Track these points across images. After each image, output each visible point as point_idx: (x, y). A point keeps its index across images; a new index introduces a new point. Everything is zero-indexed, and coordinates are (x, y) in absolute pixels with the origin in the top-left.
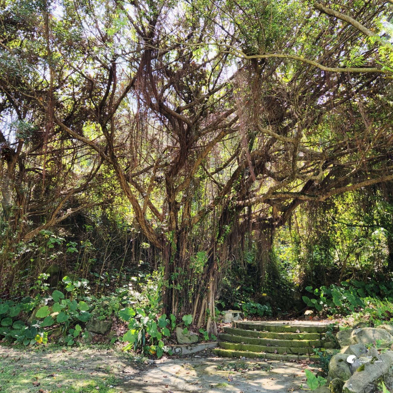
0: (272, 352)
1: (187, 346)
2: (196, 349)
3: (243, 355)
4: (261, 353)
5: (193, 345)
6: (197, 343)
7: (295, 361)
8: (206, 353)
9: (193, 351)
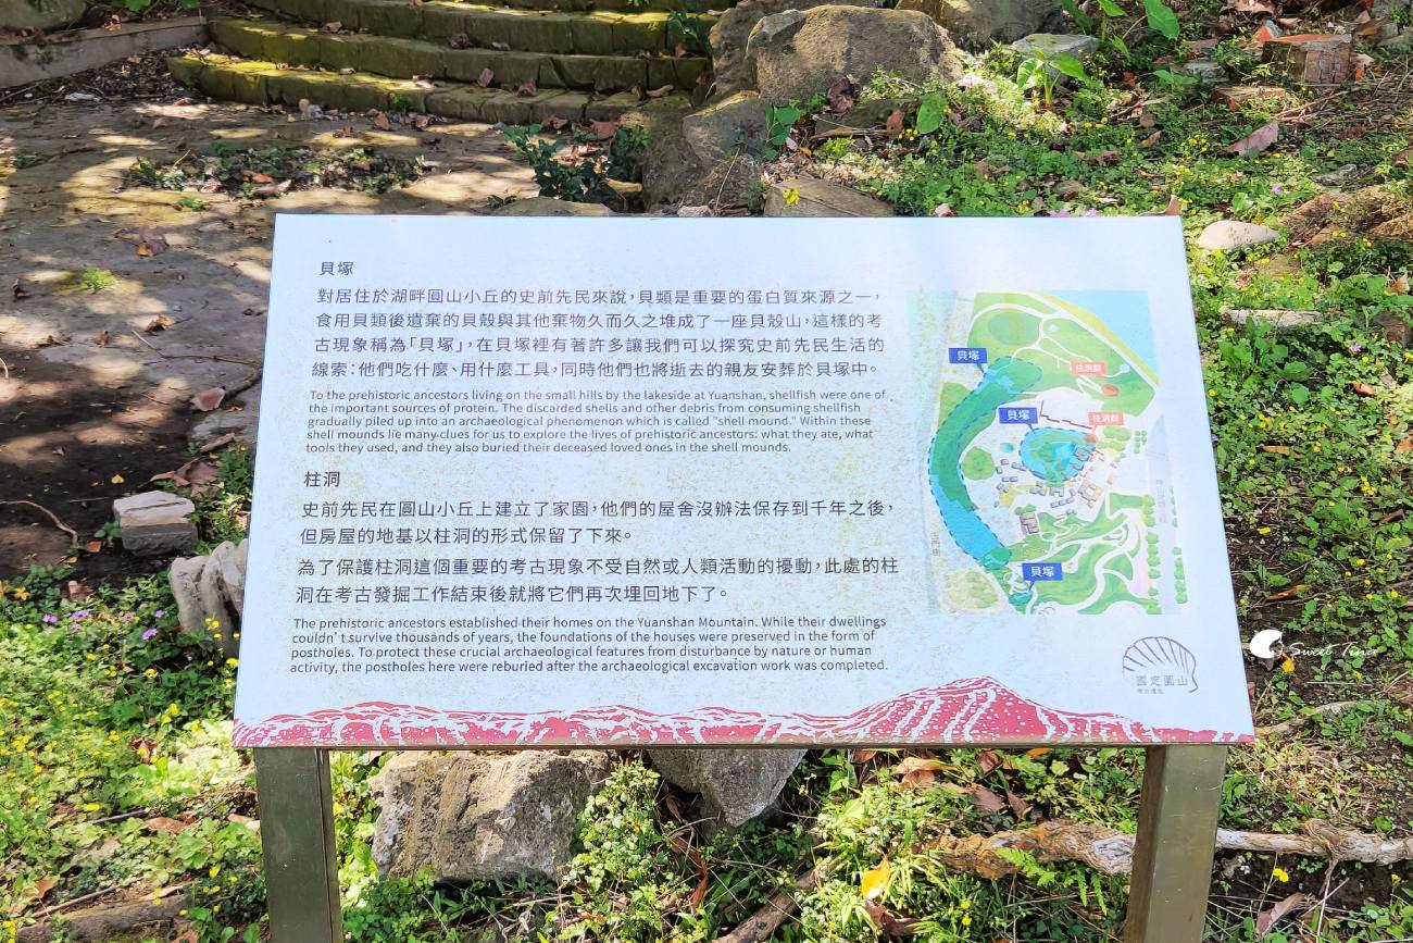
0: (468, 76)
1: (16, 41)
2: (70, 61)
3: (314, 93)
4: (408, 86)
5: (53, 37)
6: (78, 25)
7: (566, 128)
8: (132, 77)
9: (53, 71)
